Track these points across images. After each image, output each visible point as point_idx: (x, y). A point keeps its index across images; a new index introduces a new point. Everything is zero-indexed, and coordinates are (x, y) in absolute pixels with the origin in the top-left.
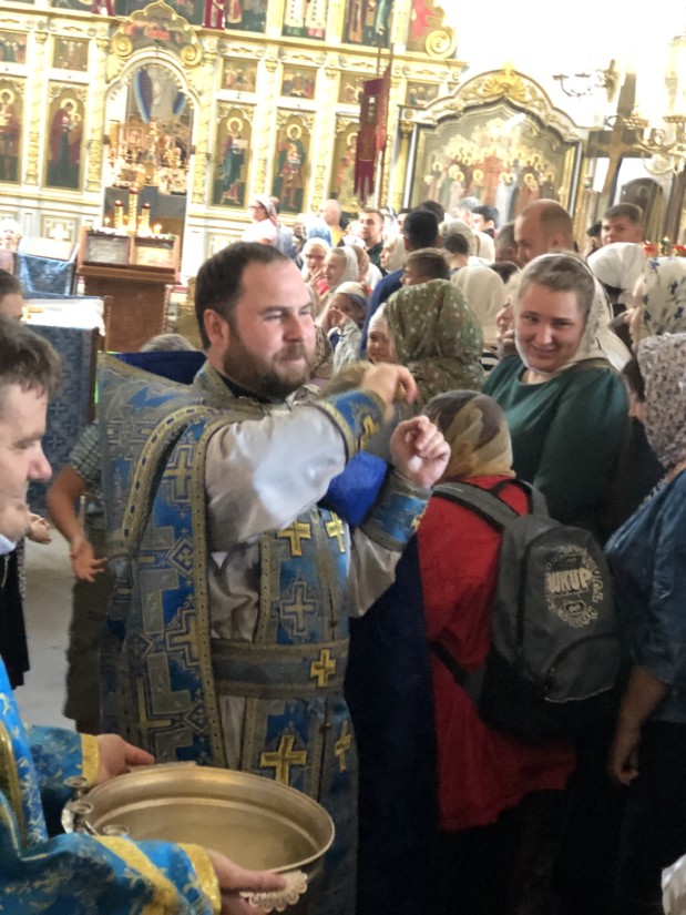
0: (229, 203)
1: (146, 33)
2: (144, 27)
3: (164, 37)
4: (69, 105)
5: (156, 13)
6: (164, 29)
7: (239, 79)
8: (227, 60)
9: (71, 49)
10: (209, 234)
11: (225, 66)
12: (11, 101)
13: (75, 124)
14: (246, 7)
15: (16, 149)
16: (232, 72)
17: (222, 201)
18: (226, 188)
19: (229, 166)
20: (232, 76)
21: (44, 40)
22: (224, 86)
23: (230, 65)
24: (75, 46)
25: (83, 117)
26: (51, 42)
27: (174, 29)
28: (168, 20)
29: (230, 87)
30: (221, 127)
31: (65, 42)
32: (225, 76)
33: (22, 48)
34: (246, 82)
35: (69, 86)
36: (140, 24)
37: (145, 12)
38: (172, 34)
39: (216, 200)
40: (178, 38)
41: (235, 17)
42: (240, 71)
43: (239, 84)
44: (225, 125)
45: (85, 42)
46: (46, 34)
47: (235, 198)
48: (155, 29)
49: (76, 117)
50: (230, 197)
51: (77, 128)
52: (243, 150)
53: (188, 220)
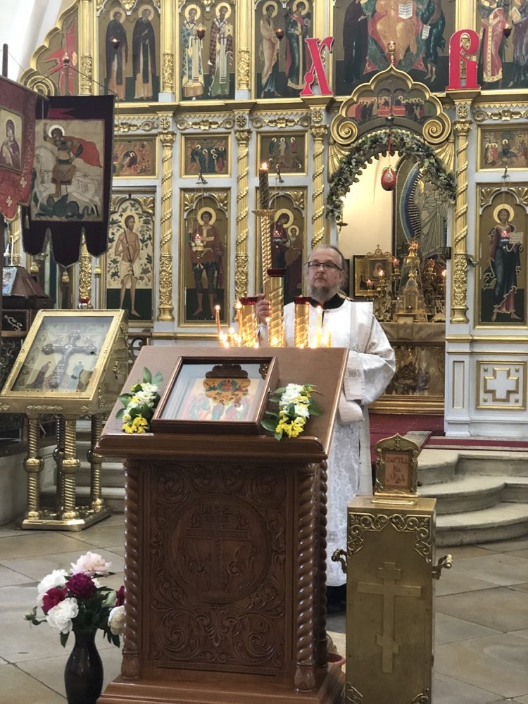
0: (504, 319)
1: (375, 111)
2: (372, 105)
3: (399, 113)
4: (285, 216)
5: (385, 85)
6: (398, 103)
7: (506, 152)
8: (485, 130)
9: (283, 147)
10: (479, 363)
11: (483, 138)
12: (212, 222)
13: (293, 239)
14: (509, 58)
15: (222, 279)
16: (495, 146)
17: (494, 317)
18: (499, 300)
19: (500, 269)
20: (495, 149)
21: (247, 139)
22: (485, 163)
23: (490, 136)
24: (286, 143)
25: (302, 229)
26: (255, 142)
27: (412, 100)
28: (403, 90)
29: (493, 165)
30: (484, 218)
31: (275, 140)
32: (484, 152)
33: (223, 155)
34: (515, 155)
35: (281, 193)
36: (366, 101)
37: (371, 84)
38: (409, 108)
39: (485, 316)
40: (417, 112)
41: (493, 74)
42: (505, 141)
43: (505, 159)
44: (491, 216)
45: (300, 136)
46: (249, 132)
47: (512, 310)
48: (386, 103)
49: (293, 231)
50: (504, 310)
51: (295, 244)
52: (518, 246)
53: (449, 348)
